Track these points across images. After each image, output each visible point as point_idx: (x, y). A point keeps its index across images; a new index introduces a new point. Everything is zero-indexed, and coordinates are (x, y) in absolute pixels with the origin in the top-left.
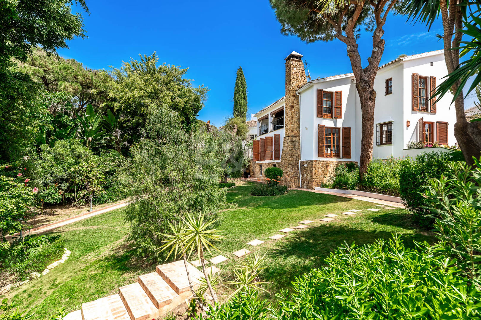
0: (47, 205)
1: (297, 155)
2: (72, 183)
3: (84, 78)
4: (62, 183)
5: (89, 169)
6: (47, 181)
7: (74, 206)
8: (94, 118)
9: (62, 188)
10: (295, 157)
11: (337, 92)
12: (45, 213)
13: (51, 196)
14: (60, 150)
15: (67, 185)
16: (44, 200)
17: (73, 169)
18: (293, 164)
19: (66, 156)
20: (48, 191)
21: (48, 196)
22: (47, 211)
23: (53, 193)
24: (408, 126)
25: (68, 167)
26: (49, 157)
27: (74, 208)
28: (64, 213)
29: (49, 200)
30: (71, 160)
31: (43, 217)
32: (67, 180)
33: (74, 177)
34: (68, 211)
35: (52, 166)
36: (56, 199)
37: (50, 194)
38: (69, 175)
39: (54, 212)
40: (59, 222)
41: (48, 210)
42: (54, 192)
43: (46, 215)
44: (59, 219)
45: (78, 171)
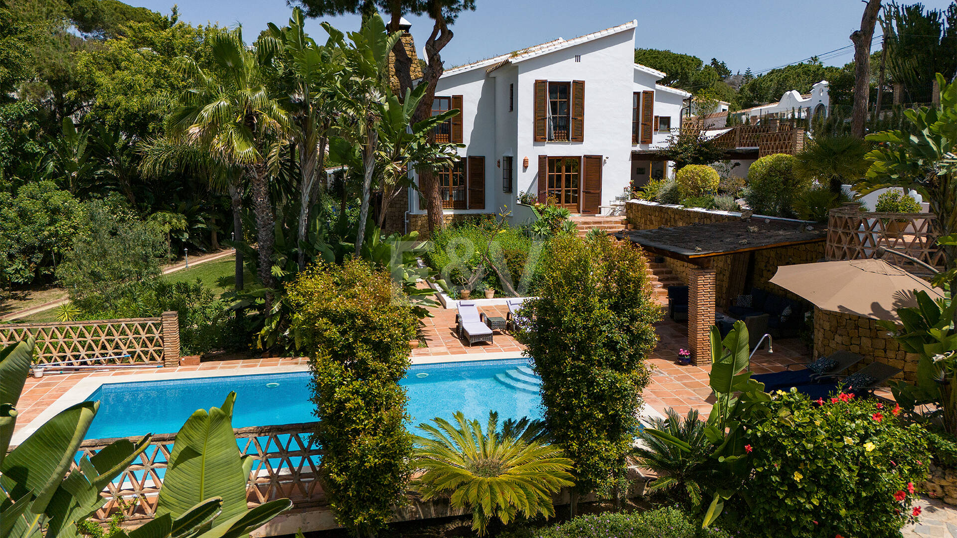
0: (16, 286)
1: (402, 203)
2: (50, 252)
3: (53, 71)
4: (34, 253)
5: (72, 230)
6: (12, 251)
7: (55, 286)
8: (77, 140)
9: (34, 260)
10: (398, 206)
11: (455, 97)
12: (15, 297)
13: (19, 273)
14: (27, 204)
15: (41, 255)
16: (10, 278)
17: (46, 233)
18: (394, 218)
19: (36, 211)
20: (14, 267)
21: (15, 273)
22: (16, 294)
23: (21, 269)
24: (525, 167)
25: (40, 230)
26: (12, 214)
27: (56, 289)
28: (40, 297)
29: (17, 278)
30: (42, 218)
31: (10, 302)
32: (40, 249)
33: (49, 244)
34: (45, 294)
35: (17, 228)
36: (26, 278)
37: (17, 271)
38: (42, 241)
39: (26, 295)
40: (31, 309)
41: (18, 292)
42: (23, 267)
43: (15, 299)
44: (32, 305)
45: (56, 234)
